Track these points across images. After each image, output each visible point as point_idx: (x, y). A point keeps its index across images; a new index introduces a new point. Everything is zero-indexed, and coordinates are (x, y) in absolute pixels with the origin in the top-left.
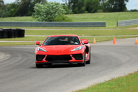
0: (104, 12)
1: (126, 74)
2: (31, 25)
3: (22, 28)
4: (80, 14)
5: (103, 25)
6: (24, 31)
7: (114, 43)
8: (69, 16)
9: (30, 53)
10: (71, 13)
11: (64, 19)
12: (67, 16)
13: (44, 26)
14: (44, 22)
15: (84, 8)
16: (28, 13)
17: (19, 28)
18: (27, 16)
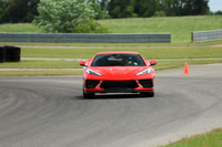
0: (168, 15)
1: (209, 130)
2: (33, 39)
3: (16, 45)
4: (124, 20)
5: (166, 39)
6: (19, 49)
7: (186, 72)
8: (104, 23)
9: (30, 90)
10: (106, 18)
11: (93, 29)
12: (99, 22)
13: (57, 42)
14: (57, 33)
15: (130, 8)
16: (27, 18)
17: (10, 44)
18: (25, 21)
